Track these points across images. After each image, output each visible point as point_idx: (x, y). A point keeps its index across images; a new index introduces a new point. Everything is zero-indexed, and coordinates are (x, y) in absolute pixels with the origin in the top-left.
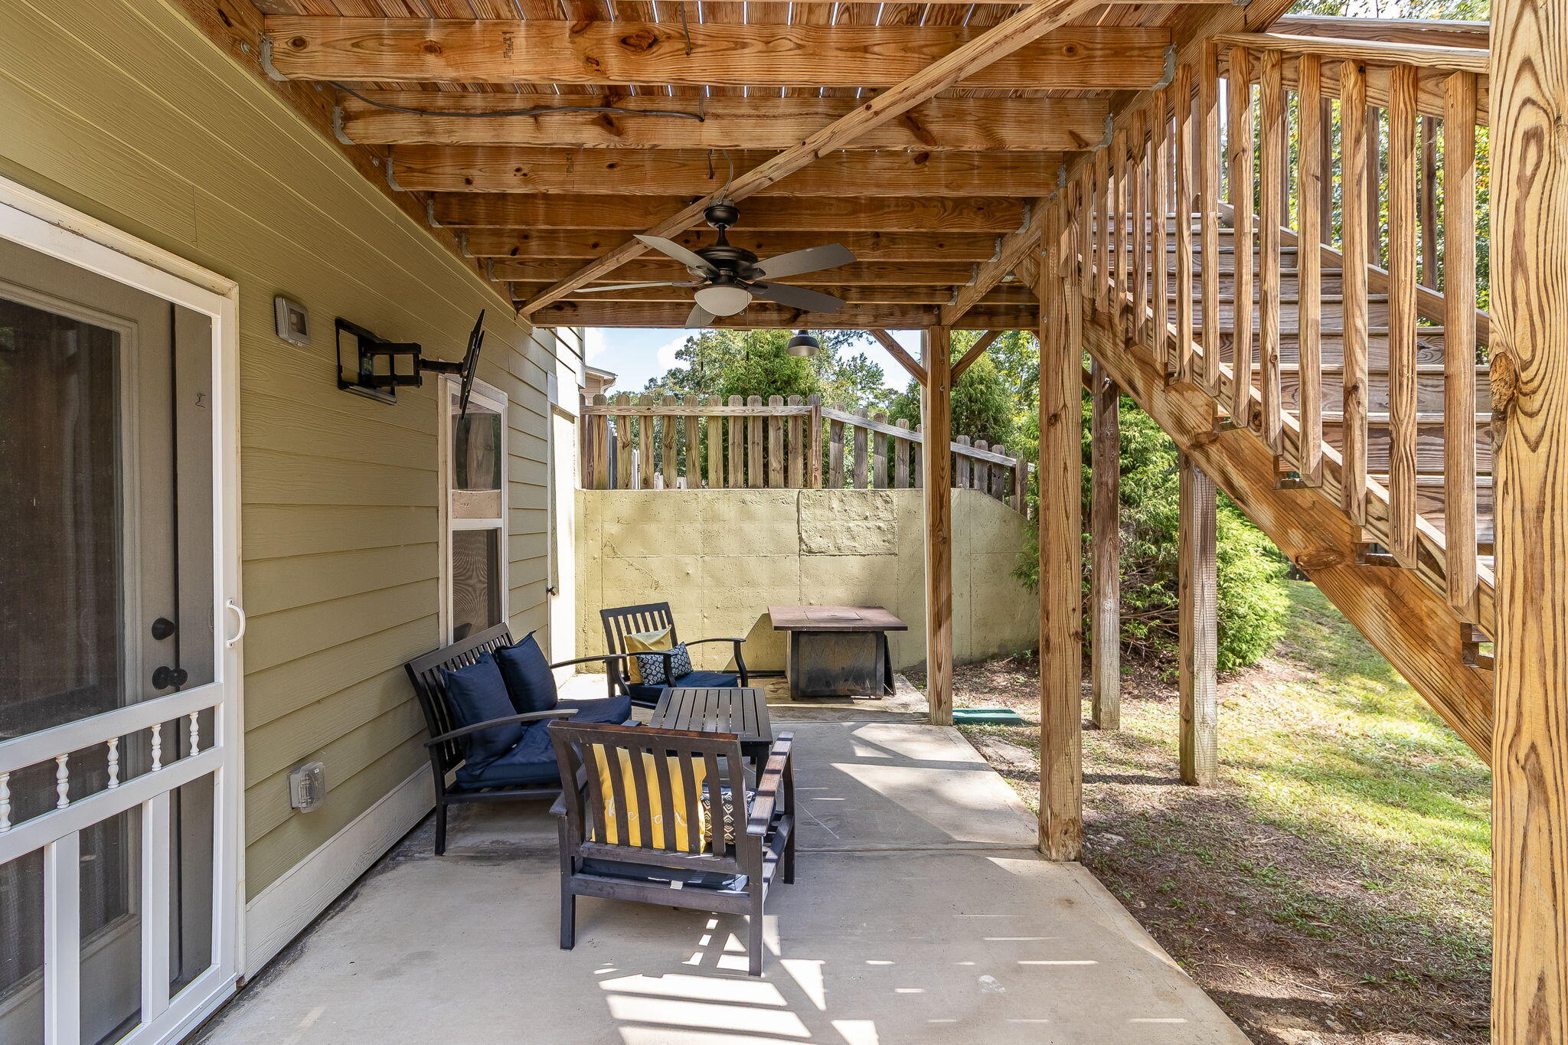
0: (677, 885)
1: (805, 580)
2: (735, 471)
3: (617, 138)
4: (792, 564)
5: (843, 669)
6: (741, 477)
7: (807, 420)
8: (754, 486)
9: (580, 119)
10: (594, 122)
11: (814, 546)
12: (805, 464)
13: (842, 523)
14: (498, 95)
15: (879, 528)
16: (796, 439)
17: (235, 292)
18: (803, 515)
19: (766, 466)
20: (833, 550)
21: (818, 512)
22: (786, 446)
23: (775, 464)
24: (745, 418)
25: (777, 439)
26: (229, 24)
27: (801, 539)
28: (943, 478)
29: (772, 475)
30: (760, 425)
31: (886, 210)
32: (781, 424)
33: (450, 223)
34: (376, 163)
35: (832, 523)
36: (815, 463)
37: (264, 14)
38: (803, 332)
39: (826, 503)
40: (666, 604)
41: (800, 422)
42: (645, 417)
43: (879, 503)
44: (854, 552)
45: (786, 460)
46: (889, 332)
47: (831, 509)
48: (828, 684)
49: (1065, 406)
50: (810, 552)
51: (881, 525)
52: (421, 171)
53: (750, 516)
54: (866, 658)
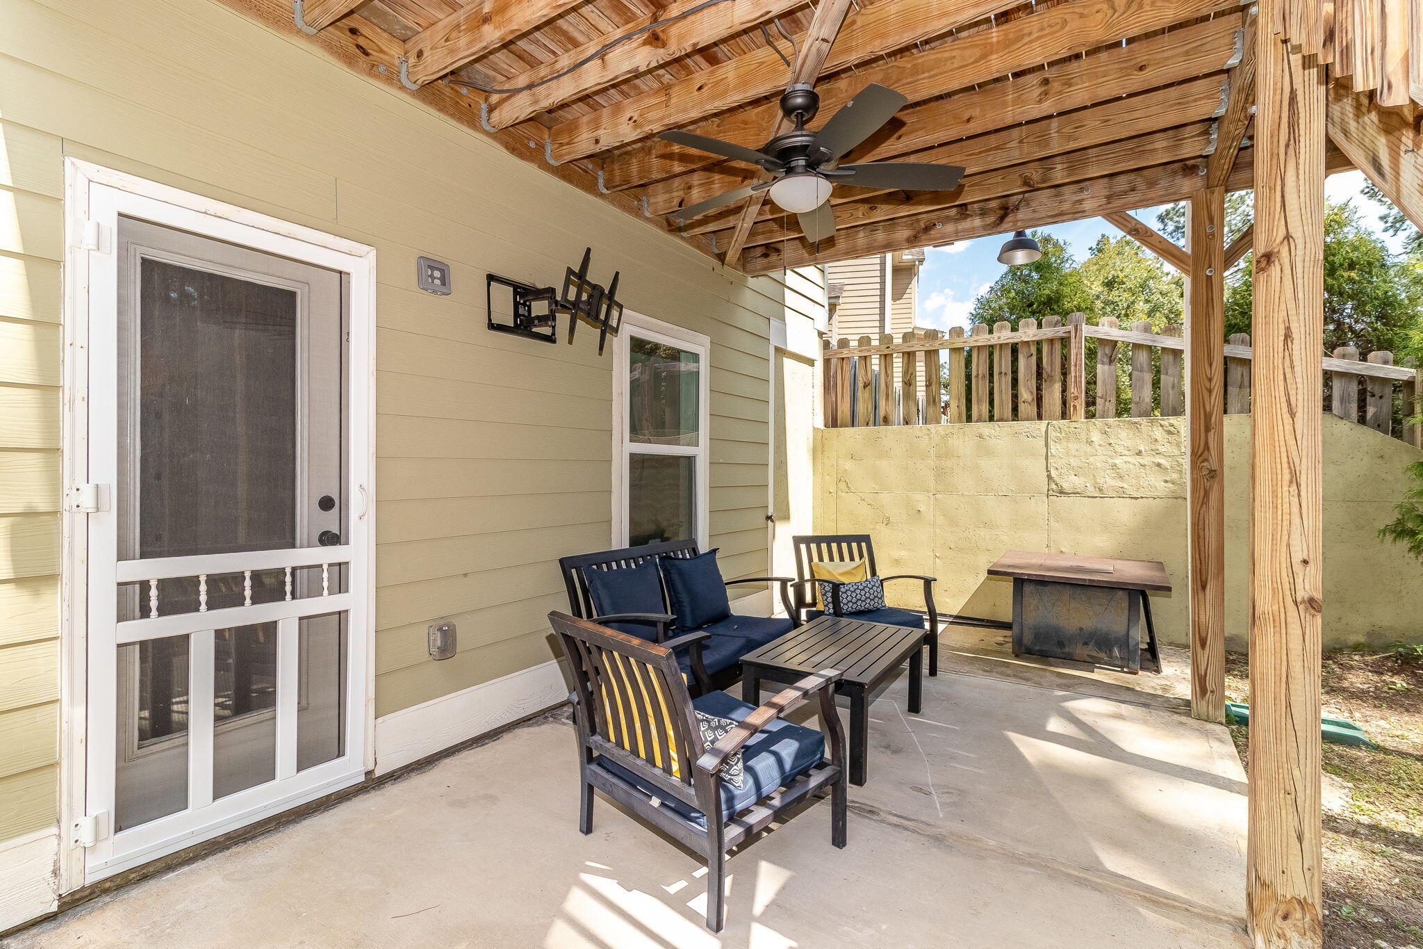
0: (655, 802)
1: (1054, 524)
2: (979, 401)
3: (662, 51)
4: (1040, 506)
5: (1081, 629)
6: (985, 407)
7: (1065, 342)
8: (1001, 420)
9: (635, 45)
10: (645, 43)
11: (1066, 486)
12: (1064, 391)
13: (1104, 458)
14: (579, 49)
15: (1159, 465)
16: (1051, 364)
17: (373, 254)
18: (1053, 448)
19: (1015, 397)
20: (1091, 491)
21: (1073, 446)
22: (1039, 374)
23: (1026, 394)
24: (992, 346)
25: (1028, 367)
26: (366, 54)
27: (1049, 477)
28: (1210, 391)
29: (1022, 408)
30: (1008, 354)
31: (1026, 40)
32: (1033, 350)
33: (615, 187)
34: (532, 145)
35: (1092, 459)
36: (1077, 391)
37: (404, 41)
38: (1020, 234)
39: (1083, 436)
40: (868, 536)
41: (1058, 346)
42: (886, 356)
43: (1158, 433)
44: (1122, 495)
45: (1039, 389)
46: (1131, 213)
47: (1090, 443)
48: (1061, 644)
49: (1288, 237)
50: (1062, 492)
51: (1162, 461)
52: (567, 144)
53: (989, 453)
54: (1112, 619)
